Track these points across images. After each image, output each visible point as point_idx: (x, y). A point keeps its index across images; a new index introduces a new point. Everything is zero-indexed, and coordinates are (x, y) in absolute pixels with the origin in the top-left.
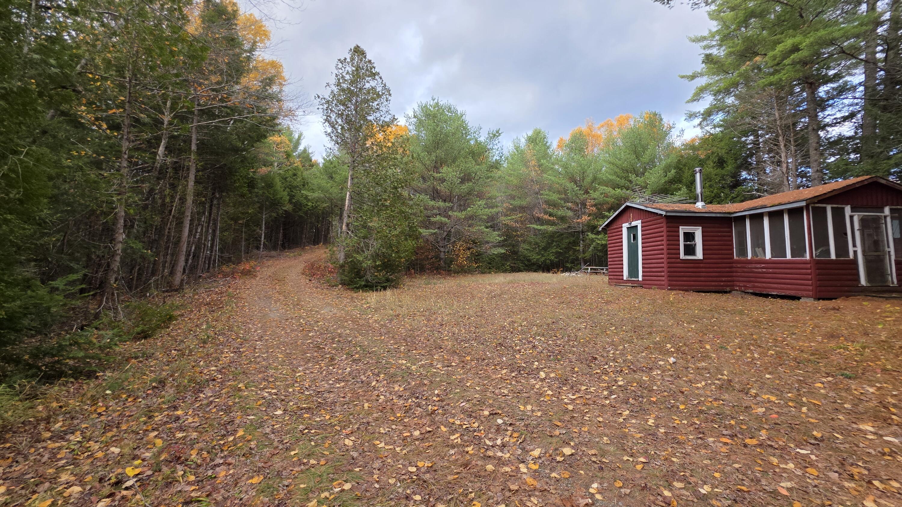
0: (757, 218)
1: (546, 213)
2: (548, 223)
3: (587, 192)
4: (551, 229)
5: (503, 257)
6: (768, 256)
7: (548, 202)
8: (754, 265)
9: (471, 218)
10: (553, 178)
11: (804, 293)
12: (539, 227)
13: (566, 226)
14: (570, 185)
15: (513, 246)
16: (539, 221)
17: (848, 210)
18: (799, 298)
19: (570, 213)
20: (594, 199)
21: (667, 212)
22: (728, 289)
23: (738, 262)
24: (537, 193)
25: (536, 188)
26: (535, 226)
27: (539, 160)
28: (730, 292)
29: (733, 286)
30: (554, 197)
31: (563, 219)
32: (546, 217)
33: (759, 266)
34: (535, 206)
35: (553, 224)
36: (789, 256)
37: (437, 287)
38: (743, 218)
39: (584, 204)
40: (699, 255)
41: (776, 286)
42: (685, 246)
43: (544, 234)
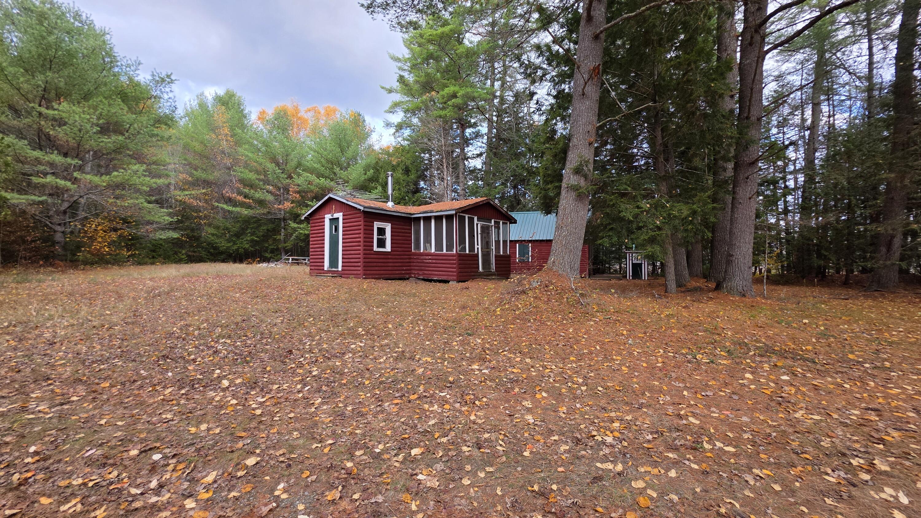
0: (427, 219)
1: (240, 193)
2: (242, 205)
3: (290, 177)
4: (246, 212)
5: (177, 243)
6: (433, 250)
7: (242, 181)
8: (424, 257)
9: (120, 186)
10: (250, 155)
11: (452, 278)
12: (230, 208)
13: (265, 211)
14: (271, 166)
15: (193, 230)
16: (230, 201)
17: (476, 218)
18: (448, 282)
19: (270, 198)
20: (299, 185)
21: (365, 207)
22: (407, 276)
23: (415, 254)
24: (229, 169)
25: (228, 162)
26: (225, 206)
27: (232, 129)
28: (408, 279)
29: (411, 274)
30: (252, 176)
31: (261, 203)
32: (240, 198)
33: (427, 258)
34: (225, 183)
35: (249, 207)
36: (445, 251)
37: (44, 285)
38: (419, 219)
39: (286, 190)
40: (388, 248)
41: (436, 273)
42: (378, 239)
43: (236, 218)
